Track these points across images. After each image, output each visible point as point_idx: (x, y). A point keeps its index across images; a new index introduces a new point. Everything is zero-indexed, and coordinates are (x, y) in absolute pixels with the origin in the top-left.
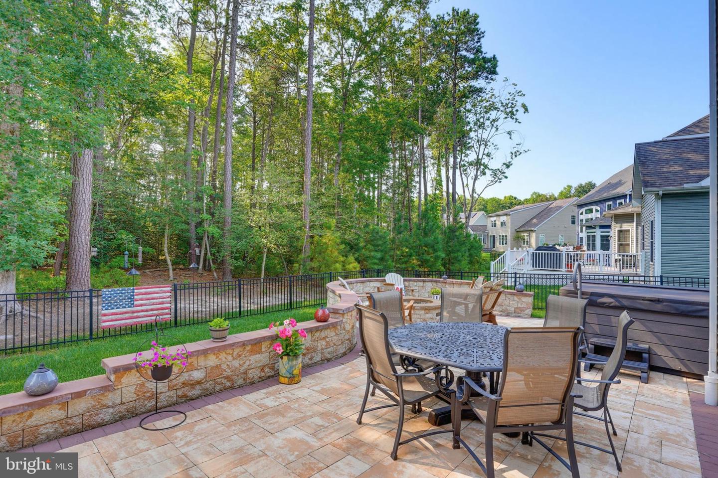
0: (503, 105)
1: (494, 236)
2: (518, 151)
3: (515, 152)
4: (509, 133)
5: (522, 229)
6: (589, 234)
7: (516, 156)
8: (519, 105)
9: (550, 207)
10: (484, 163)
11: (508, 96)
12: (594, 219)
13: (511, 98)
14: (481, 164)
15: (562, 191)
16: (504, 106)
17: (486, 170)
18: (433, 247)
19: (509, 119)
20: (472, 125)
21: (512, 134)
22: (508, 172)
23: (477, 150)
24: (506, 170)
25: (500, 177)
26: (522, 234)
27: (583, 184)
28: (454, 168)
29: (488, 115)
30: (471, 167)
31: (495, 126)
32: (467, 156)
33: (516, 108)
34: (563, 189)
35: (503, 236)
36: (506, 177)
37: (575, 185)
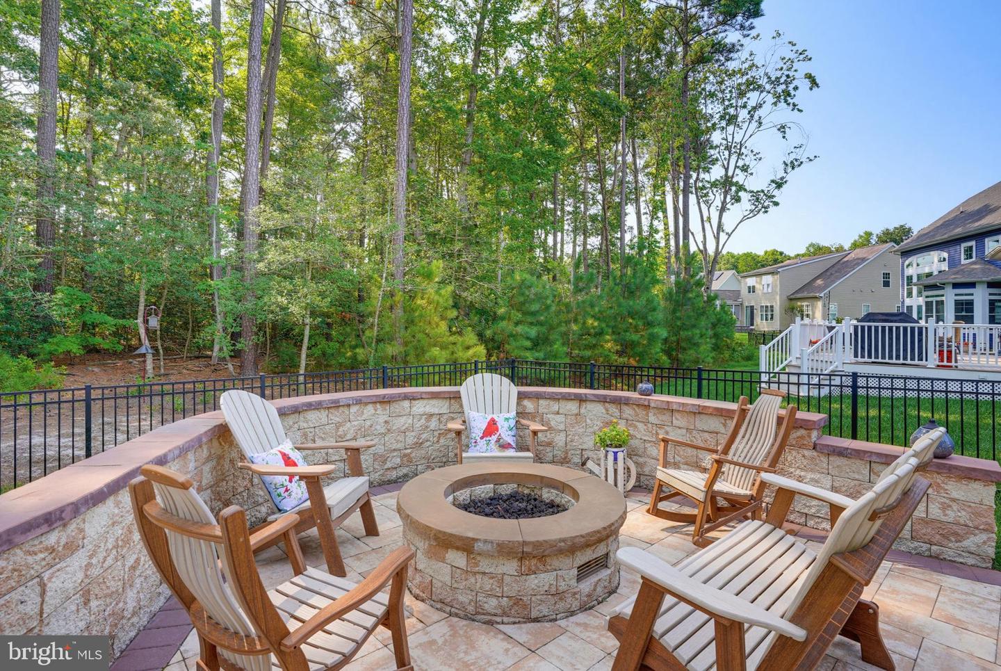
0: (770, 81)
1: (752, 307)
2: (796, 160)
3: (792, 162)
4: (782, 129)
5: (799, 296)
6: (930, 299)
7: (793, 168)
8: (800, 75)
9: (846, 259)
10: (737, 182)
11: (781, 64)
12: (935, 273)
13: (785, 67)
14: (732, 184)
15: (855, 241)
16: (773, 82)
17: (741, 194)
18: (644, 317)
19: (782, 105)
20: (715, 120)
21: (787, 130)
22: (779, 195)
23: (726, 163)
24: (776, 193)
25: (766, 204)
26: (799, 304)
27: (891, 228)
28: (686, 192)
29: (745, 100)
30: (715, 190)
31: (756, 117)
32: (707, 170)
33: (795, 83)
34: (857, 238)
35: (767, 307)
36: (776, 204)
37: (877, 230)
